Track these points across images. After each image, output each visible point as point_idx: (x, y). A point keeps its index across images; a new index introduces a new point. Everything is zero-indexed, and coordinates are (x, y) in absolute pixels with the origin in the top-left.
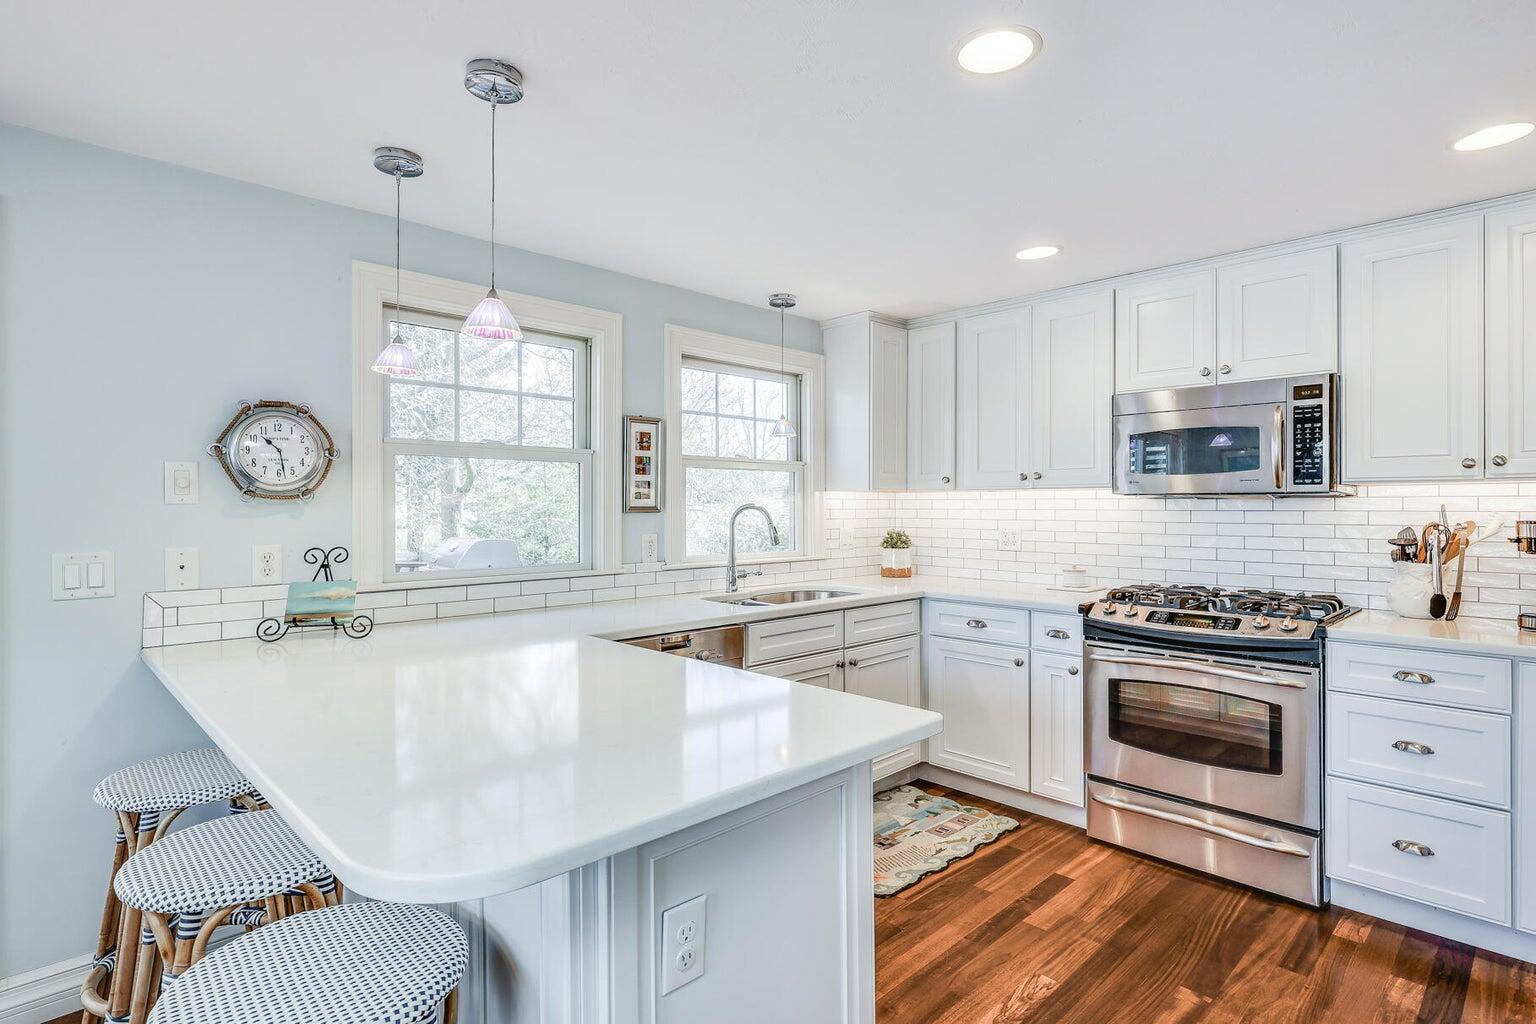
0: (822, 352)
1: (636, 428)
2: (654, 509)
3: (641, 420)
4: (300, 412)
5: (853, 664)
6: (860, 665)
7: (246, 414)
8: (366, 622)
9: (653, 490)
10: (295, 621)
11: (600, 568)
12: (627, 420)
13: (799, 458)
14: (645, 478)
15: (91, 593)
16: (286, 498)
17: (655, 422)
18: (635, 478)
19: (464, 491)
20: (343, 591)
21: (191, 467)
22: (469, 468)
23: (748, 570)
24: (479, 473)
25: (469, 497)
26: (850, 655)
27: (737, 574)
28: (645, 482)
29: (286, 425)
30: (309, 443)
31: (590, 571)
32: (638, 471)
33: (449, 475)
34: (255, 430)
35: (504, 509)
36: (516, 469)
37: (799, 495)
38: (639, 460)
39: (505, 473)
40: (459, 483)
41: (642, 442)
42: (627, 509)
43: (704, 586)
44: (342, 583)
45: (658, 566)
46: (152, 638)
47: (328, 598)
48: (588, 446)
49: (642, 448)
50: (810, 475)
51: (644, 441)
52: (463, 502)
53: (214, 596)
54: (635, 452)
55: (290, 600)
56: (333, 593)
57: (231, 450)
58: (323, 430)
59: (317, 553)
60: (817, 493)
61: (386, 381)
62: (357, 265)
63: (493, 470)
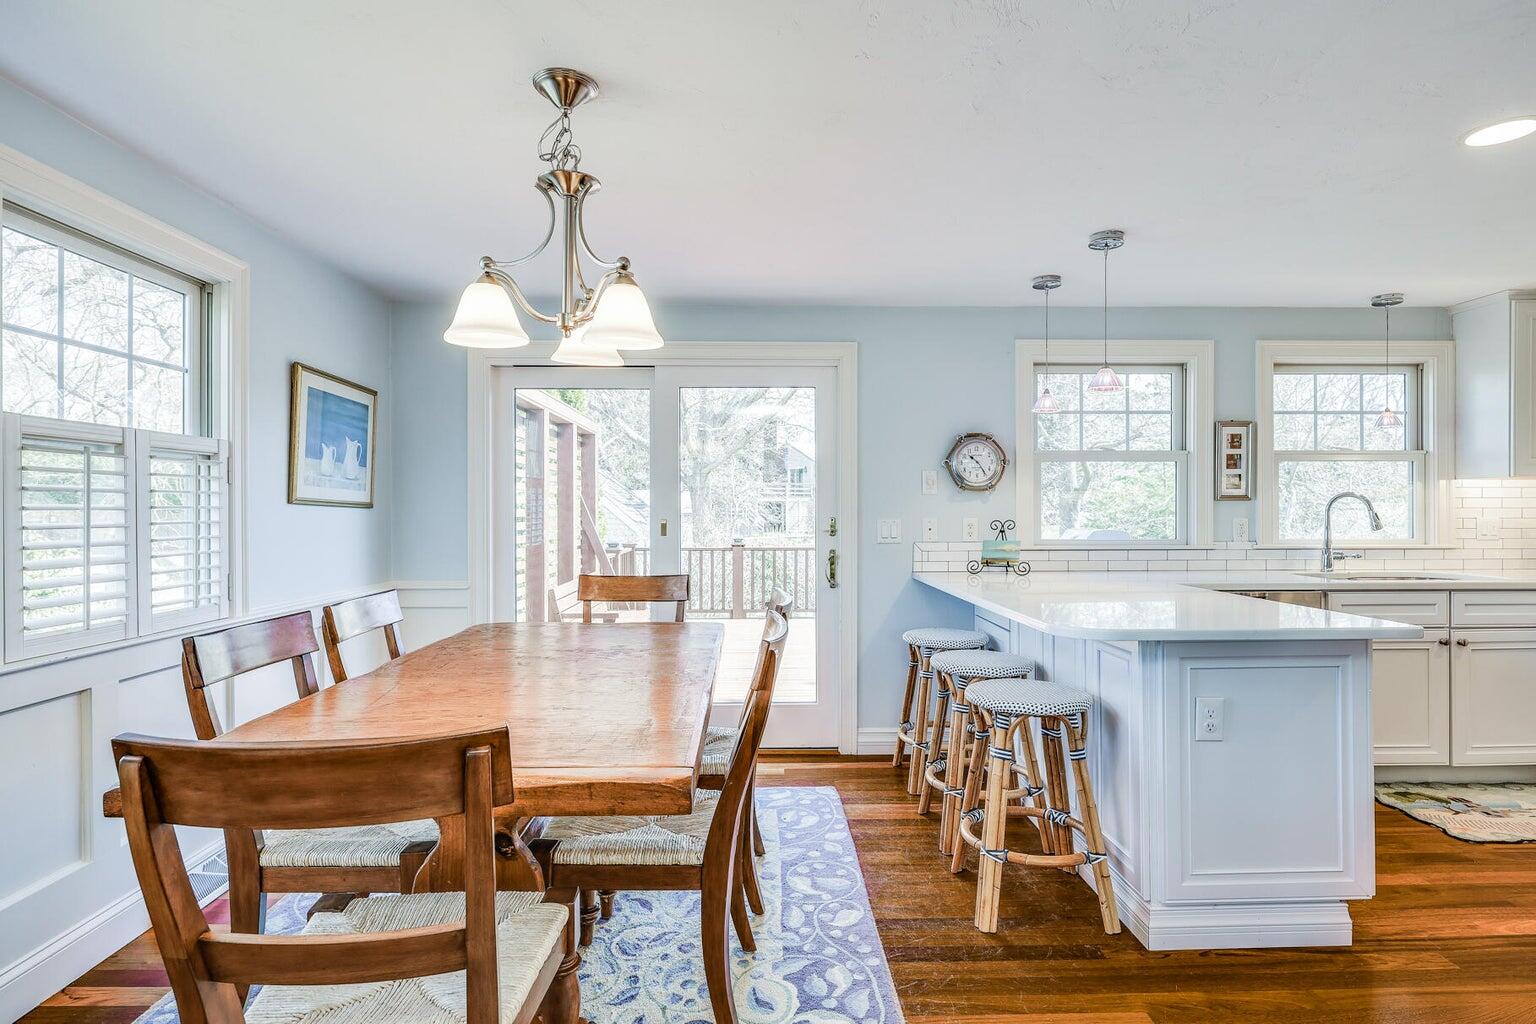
0: (1451, 338)
1: (1227, 431)
2: (1245, 498)
3: (1232, 423)
4: (988, 438)
5: (1462, 644)
6: (1470, 647)
7: (959, 442)
8: (1026, 566)
9: (1243, 483)
10: (987, 563)
11: (1194, 543)
12: (1217, 426)
13: (1419, 445)
14: (1237, 471)
15: (892, 541)
16: (980, 490)
17: (1245, 424)
18: (1225, 471)
19: (1082, 490)
20: (1013, 547)
21: (934, 473)
22: (1086, 470)
23: (1345, 553)
24: (1095, 473)
25: (1087, 496)
26: (1457, 636)
27: (1332, 556)
28: (1235, 476)
29: (981, 447)
30: (993, 457)
31: (1186, 546)
32: (1228, 467)
33: (1066, 476)
34: (965, 451)
35: (1121, 508)
36: (1133, 470)
37: (1418, 485)
38: (1230, 457)
39: (1122, 472)
40: (1076, 484)
41: (1233, 441)
42: (1218, 497)
43: (1300, 565)
44: (1011, 542)
45: (1249, 546)
46: (917, 567)
47: (1004, 550)
48: (1184, 447)
49: (1233, 447)
50: (1433, 463)
51: (1235, 441)
52: (1080, 501)
53: (944, 546)
54: (1226, 450)
55: (983, 551)
56: (1007, 548)
57: (954, 463)
58: (1000, 448)
59: (998, 524)
60: (1443, 483)
61: (1036, 415)
62: (1019, 343)
63: (1109, 470)
